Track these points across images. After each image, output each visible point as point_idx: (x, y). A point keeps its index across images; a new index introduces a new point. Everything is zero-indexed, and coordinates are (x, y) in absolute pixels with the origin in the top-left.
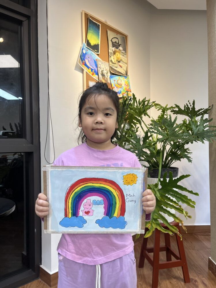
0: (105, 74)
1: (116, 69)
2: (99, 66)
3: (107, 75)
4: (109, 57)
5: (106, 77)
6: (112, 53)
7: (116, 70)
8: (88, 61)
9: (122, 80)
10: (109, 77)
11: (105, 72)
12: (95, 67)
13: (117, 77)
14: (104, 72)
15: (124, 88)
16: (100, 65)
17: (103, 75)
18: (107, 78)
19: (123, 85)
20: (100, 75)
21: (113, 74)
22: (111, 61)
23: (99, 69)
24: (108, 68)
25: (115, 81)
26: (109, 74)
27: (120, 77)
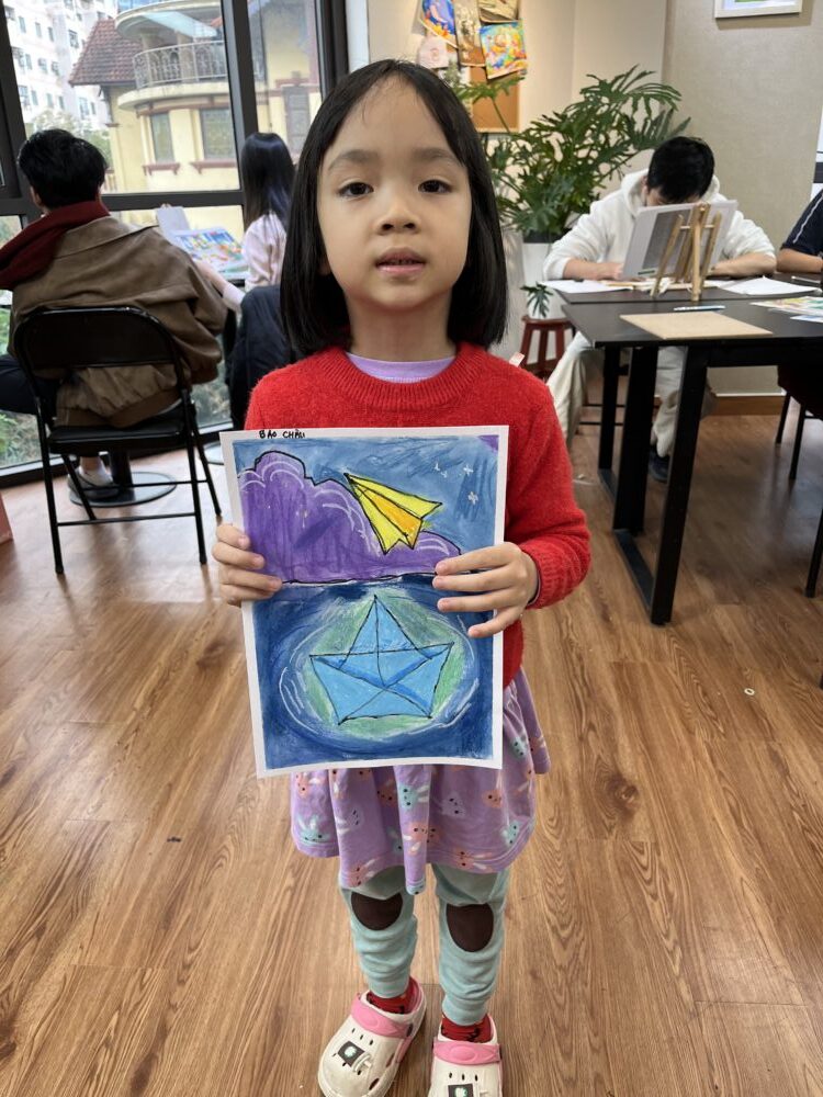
1: (492, 10)
2: (457, 12)
3: (474, 29)
5: (472, 34)
7: (492, 14)
8: (437, 7)
9: (506, 34)
10: (478, 32)
11: (469, 23)
12: (449, 18)
13: (495, 29)
14: (467, 24)
15: (511, 51)
16: (459, 9)
17: (465, 31)
18: (473, 37)
19: (507, 46)
20: (459, 32)
21: (487, 24)
23: (457, 19)
24: (475, 13)
25: (490, 38)
26: (478, 26)
27: (501, 26)
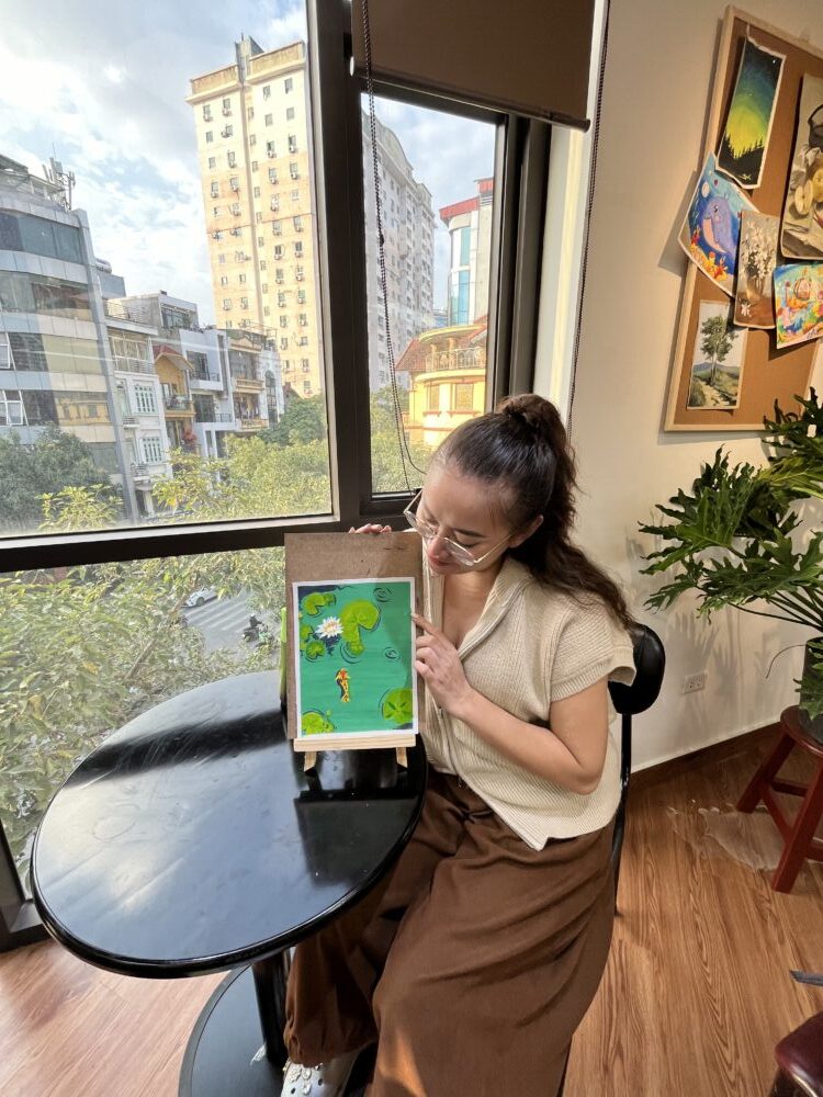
0: (761, 266)
1: (802, 237)
2: (745, 237)
3: (766, 268)
4: (789, 192)
5: (761, 275)
6: (801, 173)
9: (813, 279)
10: (771, 273)
11: (760, 257)
12: (730, 243)
13: (799, 270)
14: (757, 258)
15: (815, 306)
17: (752, 270)
18: (763, 280)
19: (812, 298)
20: (742, 271)
21: (788, 261)
22: (793, 207)
23: (742, 248)
24: (773, 240)
25: (788, 285)
26: (773, 264)
